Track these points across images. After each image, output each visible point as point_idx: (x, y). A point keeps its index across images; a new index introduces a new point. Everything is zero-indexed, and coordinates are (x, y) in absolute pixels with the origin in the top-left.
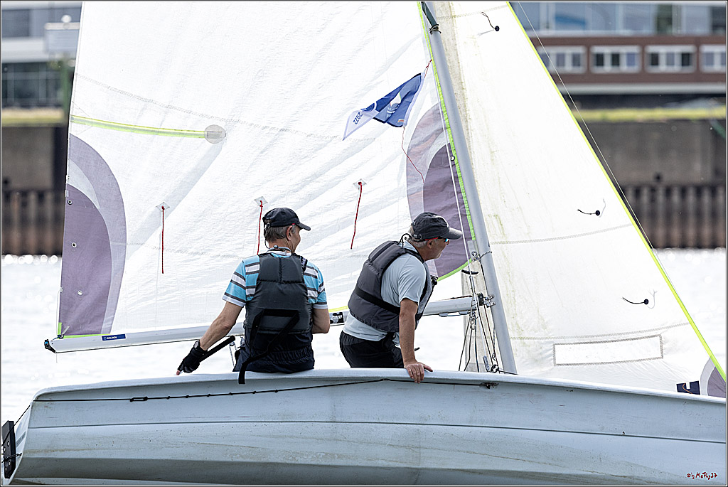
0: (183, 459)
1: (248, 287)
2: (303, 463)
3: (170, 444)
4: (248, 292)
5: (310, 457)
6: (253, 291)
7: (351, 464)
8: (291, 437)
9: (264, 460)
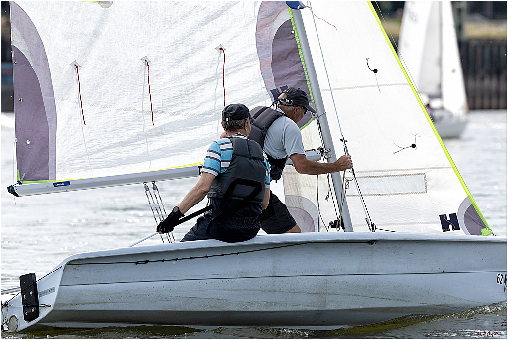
0: (170, 310)
1: (223, 161)
2: (251, 310)
3: (162, 298)
4: (223, 165)
5: (257, 306)
6: (227, 165)
7: (282, 310)
8: (245, 290)
9: (226, 309)
